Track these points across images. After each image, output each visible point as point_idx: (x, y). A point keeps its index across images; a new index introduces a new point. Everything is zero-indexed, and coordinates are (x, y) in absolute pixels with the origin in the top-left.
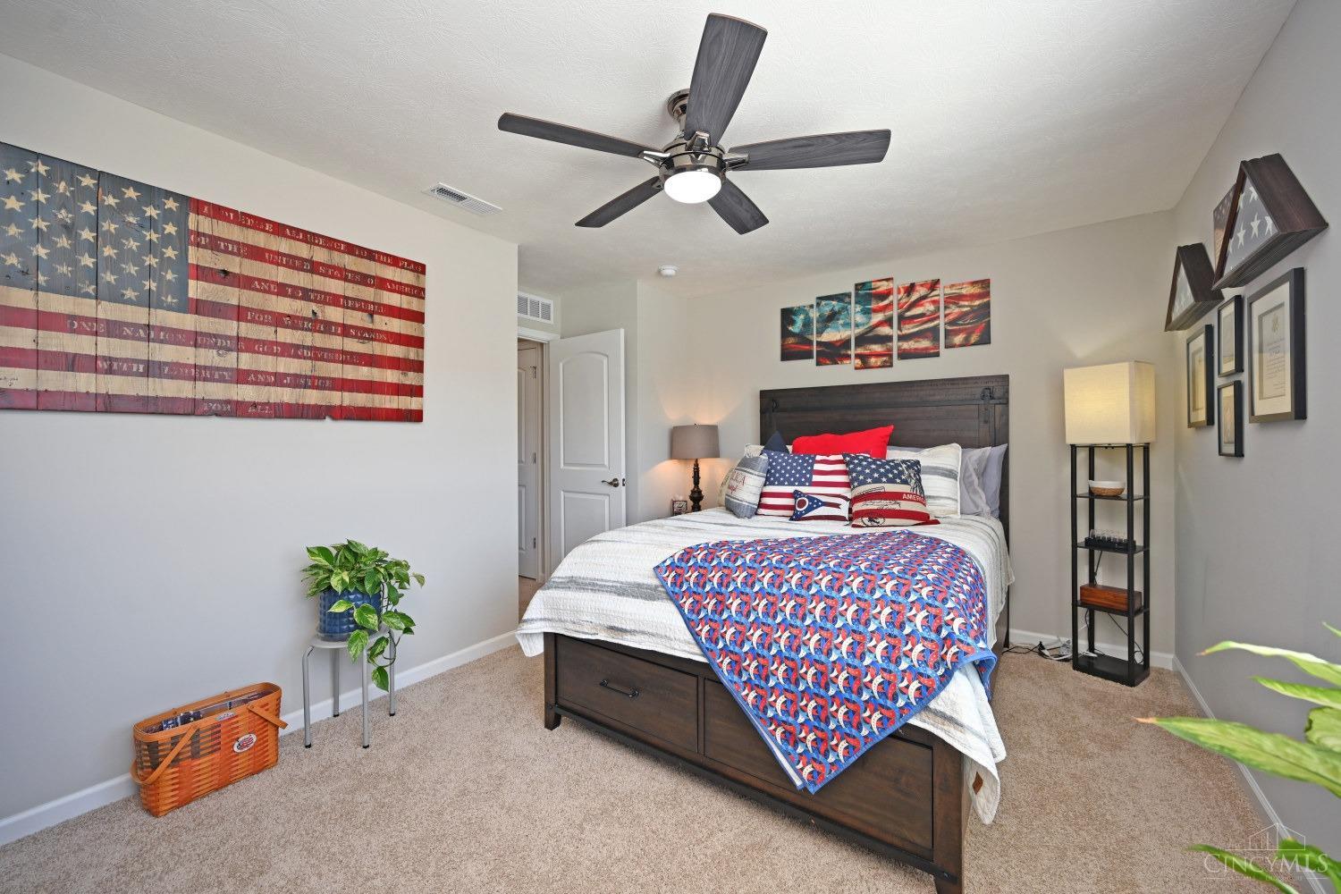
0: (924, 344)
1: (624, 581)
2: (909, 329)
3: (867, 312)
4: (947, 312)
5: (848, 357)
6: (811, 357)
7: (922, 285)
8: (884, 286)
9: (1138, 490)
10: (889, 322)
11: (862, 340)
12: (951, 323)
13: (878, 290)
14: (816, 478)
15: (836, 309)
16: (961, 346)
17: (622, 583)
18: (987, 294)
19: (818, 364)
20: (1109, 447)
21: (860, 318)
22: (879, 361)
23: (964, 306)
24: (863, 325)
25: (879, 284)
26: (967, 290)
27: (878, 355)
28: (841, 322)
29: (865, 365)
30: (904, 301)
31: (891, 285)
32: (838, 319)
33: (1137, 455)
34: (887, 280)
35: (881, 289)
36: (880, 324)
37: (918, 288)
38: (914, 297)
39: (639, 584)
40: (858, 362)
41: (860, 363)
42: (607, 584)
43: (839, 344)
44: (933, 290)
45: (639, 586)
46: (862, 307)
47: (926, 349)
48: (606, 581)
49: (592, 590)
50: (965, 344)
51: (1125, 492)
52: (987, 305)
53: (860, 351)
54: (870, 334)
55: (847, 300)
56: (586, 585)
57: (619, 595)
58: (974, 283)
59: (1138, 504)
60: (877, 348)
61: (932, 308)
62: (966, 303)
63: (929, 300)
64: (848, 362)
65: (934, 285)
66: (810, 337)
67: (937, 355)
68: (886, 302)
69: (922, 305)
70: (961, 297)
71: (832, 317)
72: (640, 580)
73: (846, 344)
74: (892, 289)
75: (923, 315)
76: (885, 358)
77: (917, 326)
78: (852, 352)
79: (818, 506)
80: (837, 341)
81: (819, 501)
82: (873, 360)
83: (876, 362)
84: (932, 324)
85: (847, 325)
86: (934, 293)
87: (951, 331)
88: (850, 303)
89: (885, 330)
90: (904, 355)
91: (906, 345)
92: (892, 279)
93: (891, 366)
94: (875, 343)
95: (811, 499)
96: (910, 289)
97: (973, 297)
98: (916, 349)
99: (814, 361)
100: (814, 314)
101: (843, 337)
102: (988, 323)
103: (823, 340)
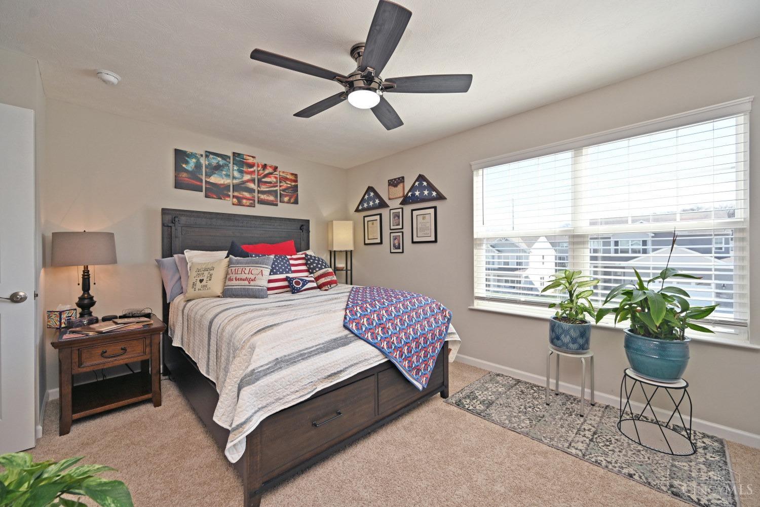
0: (271, 198)
1: (323, 342)
2: (264, 188)
3: (241, 172)
4: (281, 184)
5: (229, 196)
6: (201, 191)
7: (270, 167)
8: (251, 160)
9: (349, 268)
10: (253, 181)
11: (236, 187)
12: (284, 190)
13: (247, 161)
14: (293, 268)
15: (221, 163)
16: (287, 203)
17: (323, 344)
18: (296, 181)
19: (207, 196)
20: (341, 251)
21: (236, 174)
22: (248, 203)
23: (288, 184)
24: (239, 179)
25: (248, 158)
26: (289, 177)
27: (247, 199)
28: (224, 173)
29: (240, 204)
30: (261, 172)
31: (255, 161)
32: (222, 171)
33: (348, 254)
34: (253, 157)
35: (249, 161)
36: (248, 181)
37: (268, 167)
38: (267, 172)
39: (335, 339)
40: (235, 200)
41: (237, 201)
42: (312, 349)
43: (222, 187)
44: (275, 171)
45: (335, 340)
46: (238, 168)
47: (272, 201)
48: (310, 348)
49: (303, 359)
50: (289, 202)
51: (345, 268)
52: (296, 186)
53: (236, 194)
54: (242, 186)
55: (228, 160)
56: (295, 358)
57: (326, 352)
58: (292, 174)
59: (349, 272)
60: (247, 195)
61: (275, 180)
62: (289, 183)
63: (273, 175)
64: (228, 199)
65: (275, 169)
66: (200, 176)
67: (276, 205)
68: (252, 170)
69: (270, 177)
70: (287, 179)
71: (218, 168)
72: (334, 337)
73: (227, 187)
74: (255, 163)
75: (270, 183)
76: (251, 202)
77: (267, 188)
78: (231, 193)
79: (307, 283)
80: (221, 184)
81: (306, 280)
82: (244, 201)
83: (246, 203)
84: (275, 189)
85: (228, 176)
86: (275, 173)
87: (284, 194)
88: (230, 163)
89: (251, 185)
90: (261, 202)
91: (262, 197)
92: (255, 157)
93: (254, 207)
94: (246, 191)
95: (302, 280)
96: (265, 167)
97: (291, 180)
98: (267, 200)
99: (202, 194)
100: (203, 161)
101: (226, 183)
102: (297, 194)
103: (211, 181)
